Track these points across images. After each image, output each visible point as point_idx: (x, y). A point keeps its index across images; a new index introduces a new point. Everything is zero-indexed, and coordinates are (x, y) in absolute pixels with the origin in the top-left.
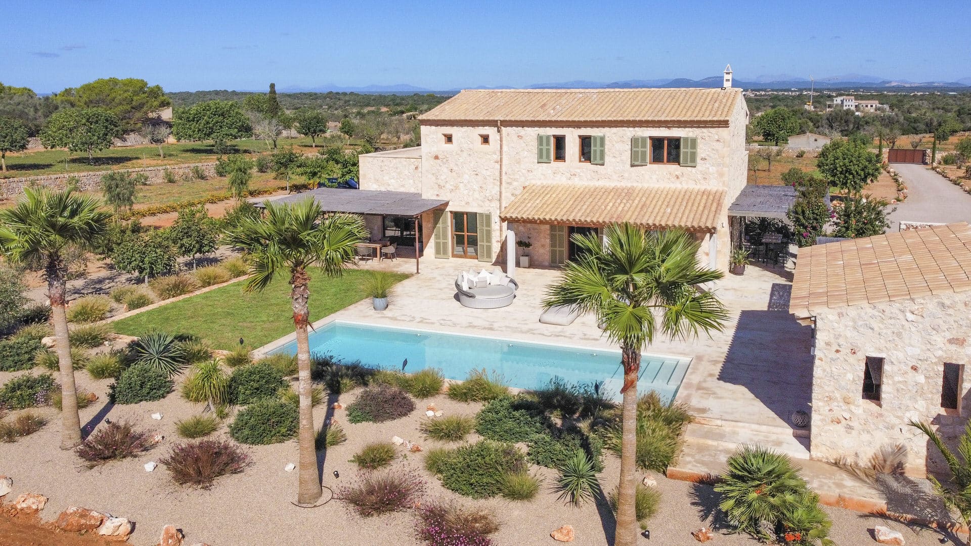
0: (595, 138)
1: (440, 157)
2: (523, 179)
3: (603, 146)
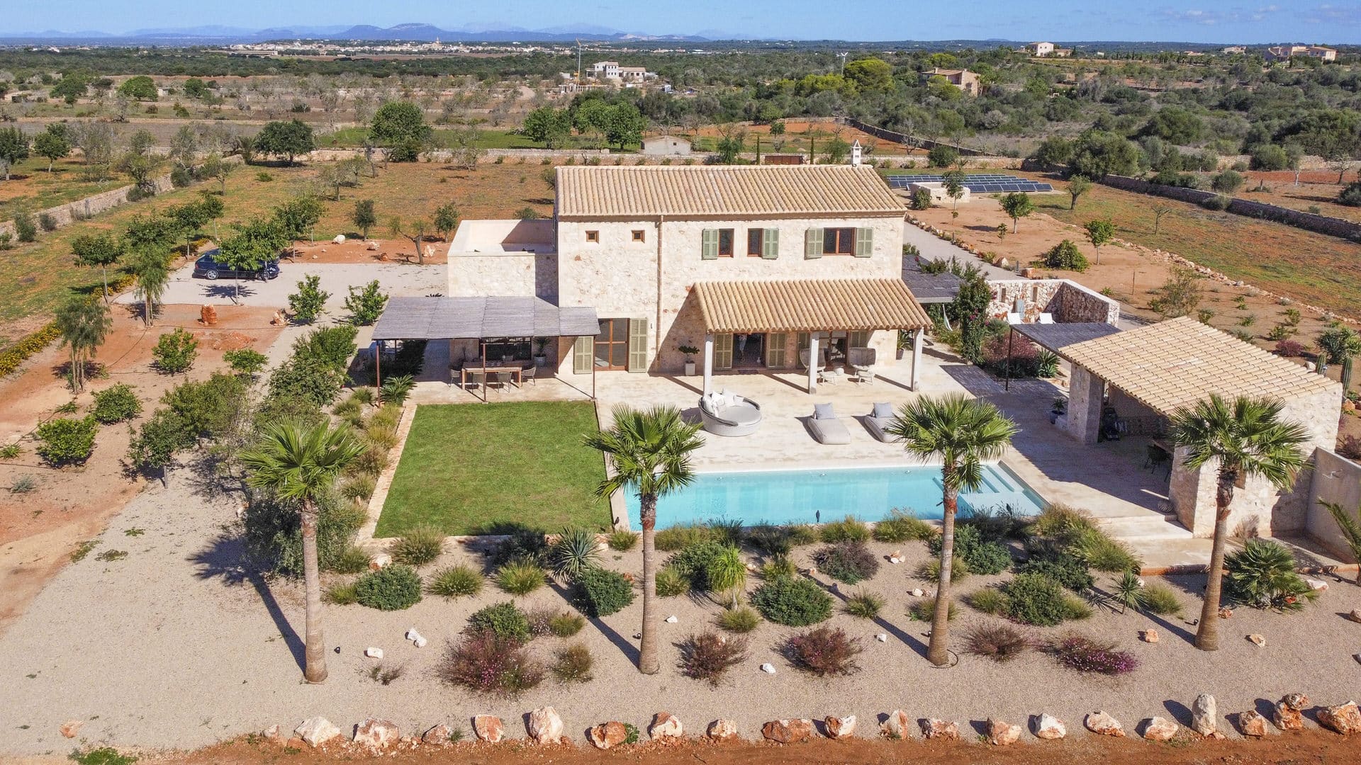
0: (768, 231)
1: (584, 257)
2: (683, 279)
3: (776, 239)
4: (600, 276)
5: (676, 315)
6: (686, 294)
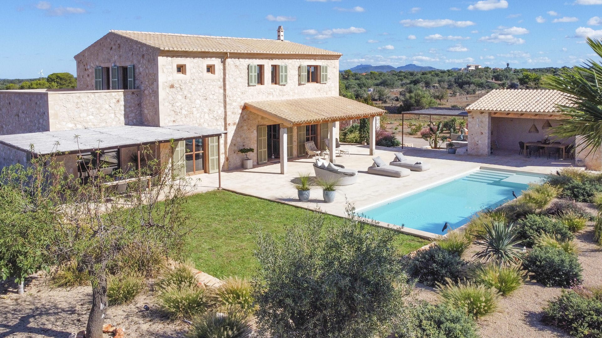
0: (282, 67)
1: (175, 85)
2: (239, 100)
3: (286, 72)
6: (240, 111)
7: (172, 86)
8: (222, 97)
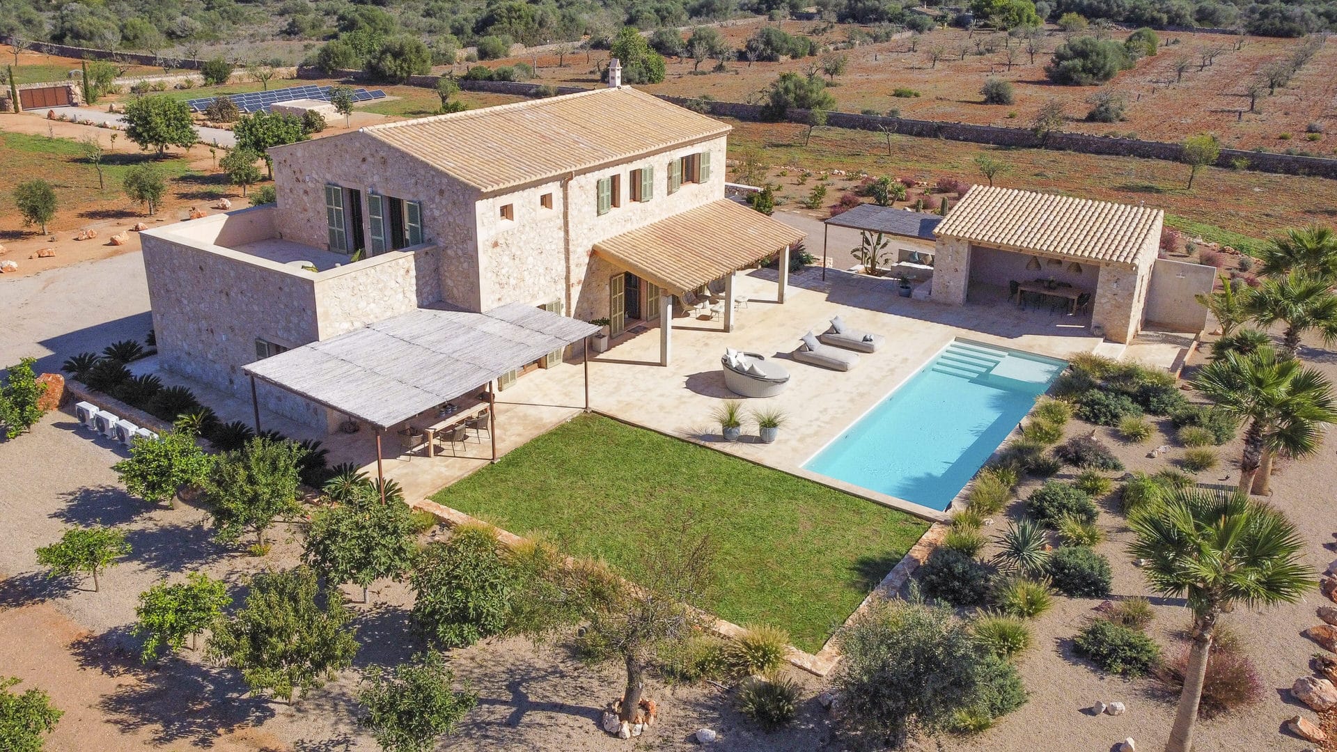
0: (646, 171)
1: (501, 241)
2: (585, 242)
3: (652, 178)
4: (517, 261)
5: (580, 287)
6: (587, 260)
7: (496, 245)
8: (562, 244)
